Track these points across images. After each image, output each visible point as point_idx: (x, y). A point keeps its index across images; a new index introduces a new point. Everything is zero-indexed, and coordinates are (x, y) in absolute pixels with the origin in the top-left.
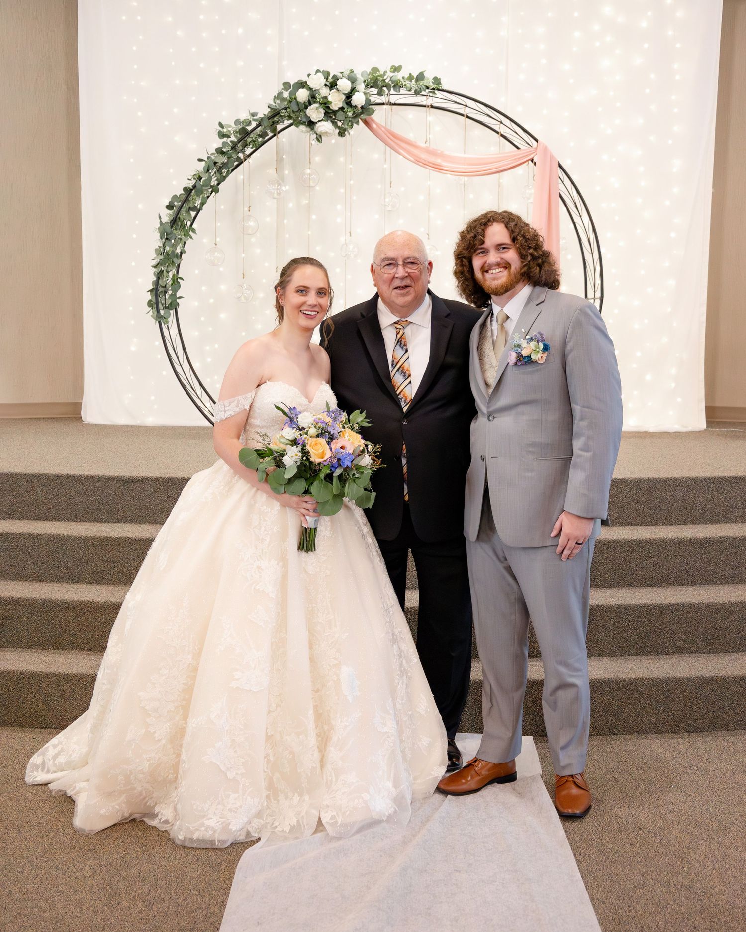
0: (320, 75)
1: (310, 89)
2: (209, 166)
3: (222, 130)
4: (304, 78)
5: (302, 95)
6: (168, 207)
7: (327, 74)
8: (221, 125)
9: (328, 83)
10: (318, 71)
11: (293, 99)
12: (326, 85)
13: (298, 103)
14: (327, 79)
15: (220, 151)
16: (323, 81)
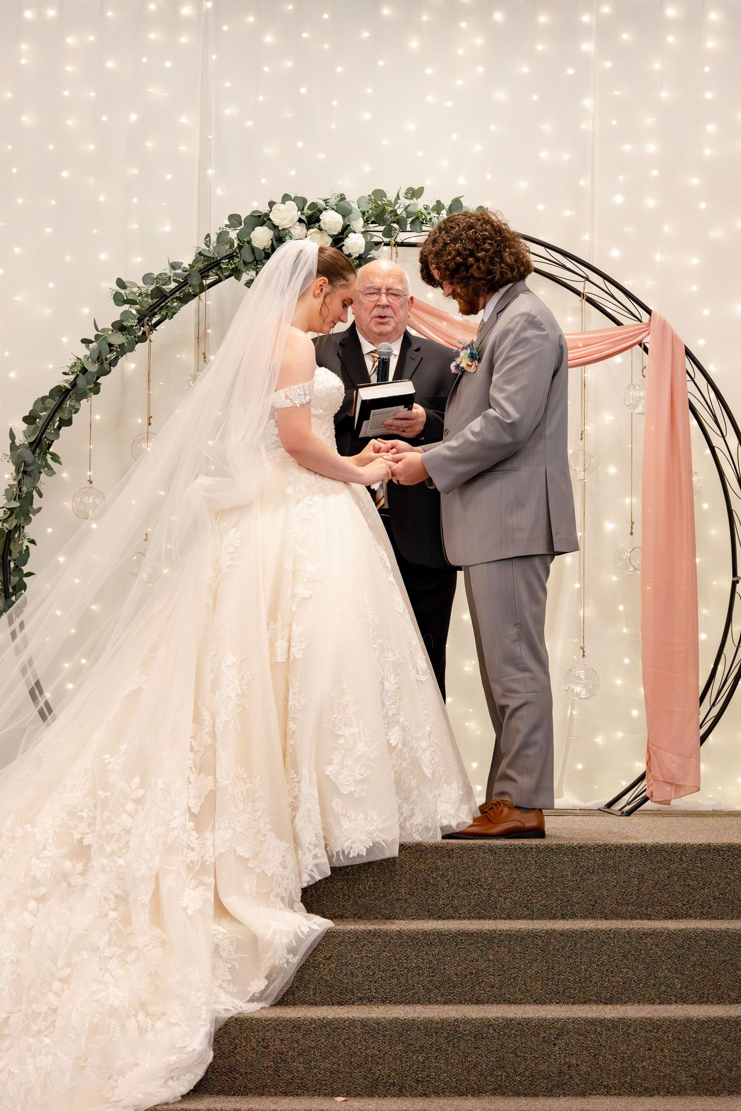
0: (291, 205)
1: (275, 227)
2: (100, 350)
3: (122, 291)
4: (264, 209)
5: (261, 237)
6: (25, 419)
7: (301, 202)
8: (121, 283)
9: (304, 218)
10: (286, 198)
11: (245, 242)
12: (300, 221)
13: (253, 250)
14: (301, 210)
15: (120, 327)
16: (297, 215)
